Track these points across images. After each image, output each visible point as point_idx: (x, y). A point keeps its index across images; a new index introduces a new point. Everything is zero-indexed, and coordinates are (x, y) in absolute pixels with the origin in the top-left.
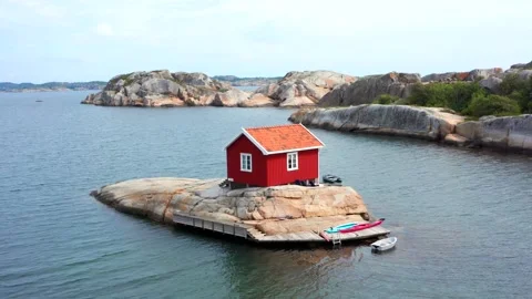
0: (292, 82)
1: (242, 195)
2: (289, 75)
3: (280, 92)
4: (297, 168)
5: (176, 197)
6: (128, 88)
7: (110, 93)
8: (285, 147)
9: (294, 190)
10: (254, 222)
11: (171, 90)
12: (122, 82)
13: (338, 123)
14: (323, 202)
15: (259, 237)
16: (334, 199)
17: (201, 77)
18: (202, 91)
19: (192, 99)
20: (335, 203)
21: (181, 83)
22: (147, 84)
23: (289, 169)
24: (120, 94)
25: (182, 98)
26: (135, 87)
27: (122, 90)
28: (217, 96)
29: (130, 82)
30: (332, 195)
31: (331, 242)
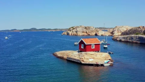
0: (116, 29)
1: (81, 54)
2: (116, 27)
3: (113, 32)
4: (94, 48)
5: (68, 54)
6: (73, 30)
7: (69, 32)
8: (91, 43)
9: (92, 53)
10: (82, 59)
11: (84, 31)
12: (72, 29)
13: (123, 40)
14: (99, 56)
15: (83, 63)
16: (102, 55)
17: (92, 28)
18: (92, 31)
19: (90, 33)
20: (102, 56)
21: (87, 29)
22: (78, 29)
23: (92, 48)
24: (71, 32)
25: (87, 33)
26: (75, 30)
27: (72, 31)
28: (96, 33)
29: (74, 29)
30: (102, 54)
31: (98, 65)
